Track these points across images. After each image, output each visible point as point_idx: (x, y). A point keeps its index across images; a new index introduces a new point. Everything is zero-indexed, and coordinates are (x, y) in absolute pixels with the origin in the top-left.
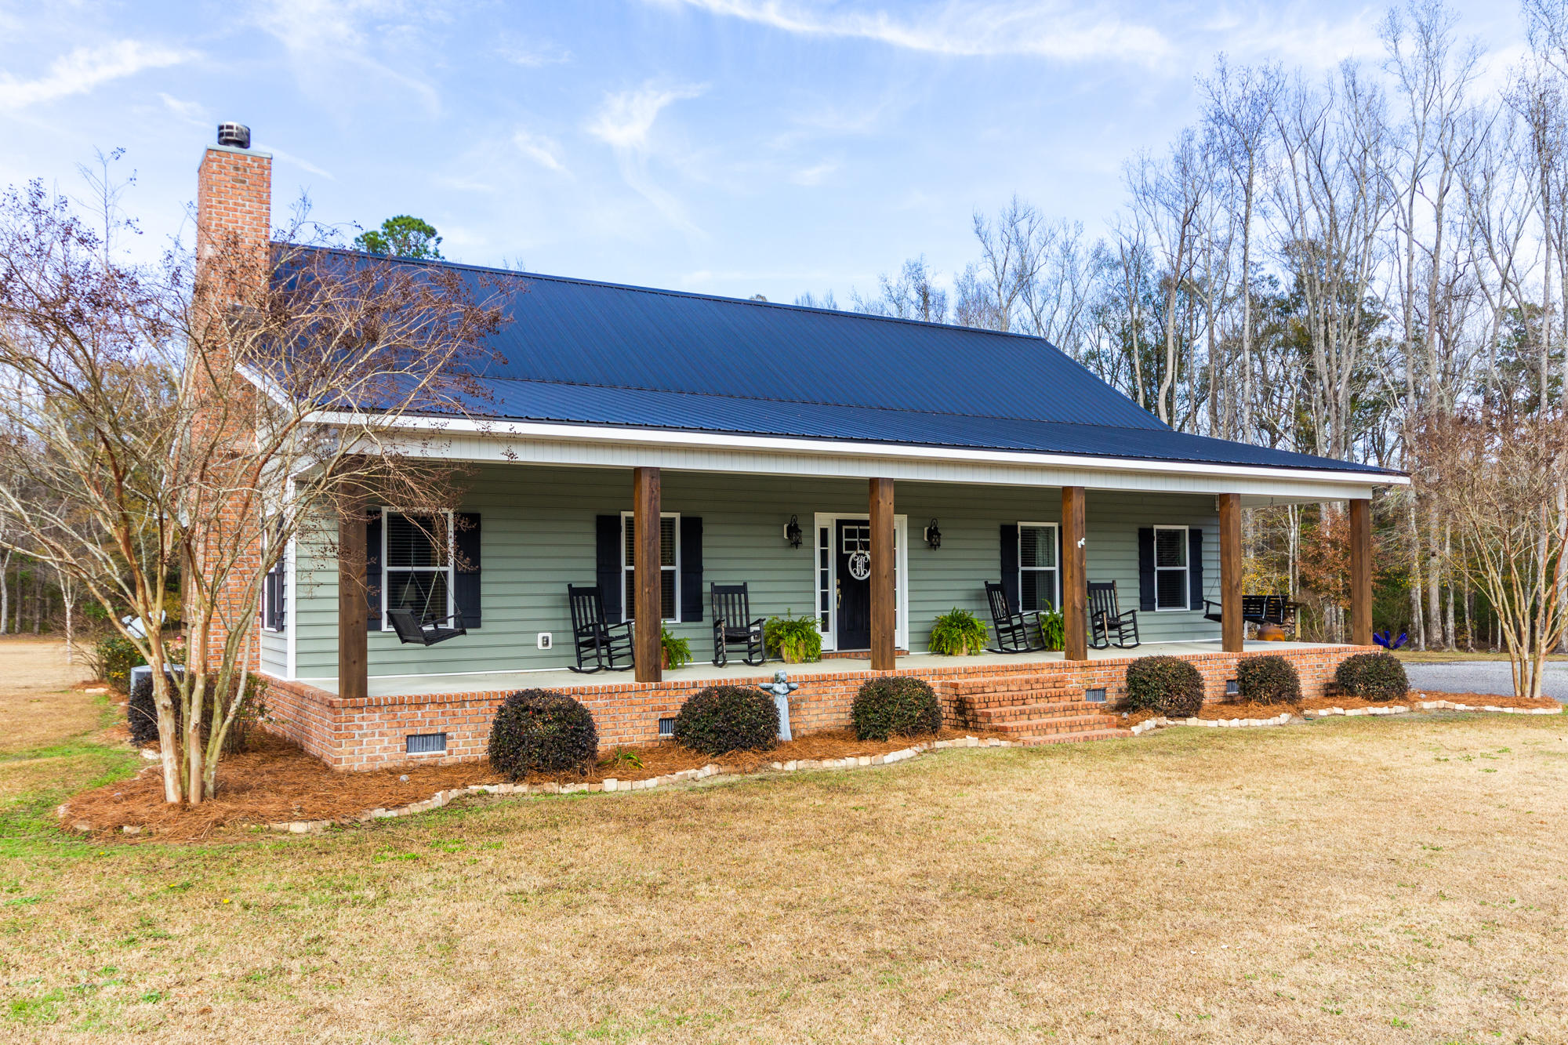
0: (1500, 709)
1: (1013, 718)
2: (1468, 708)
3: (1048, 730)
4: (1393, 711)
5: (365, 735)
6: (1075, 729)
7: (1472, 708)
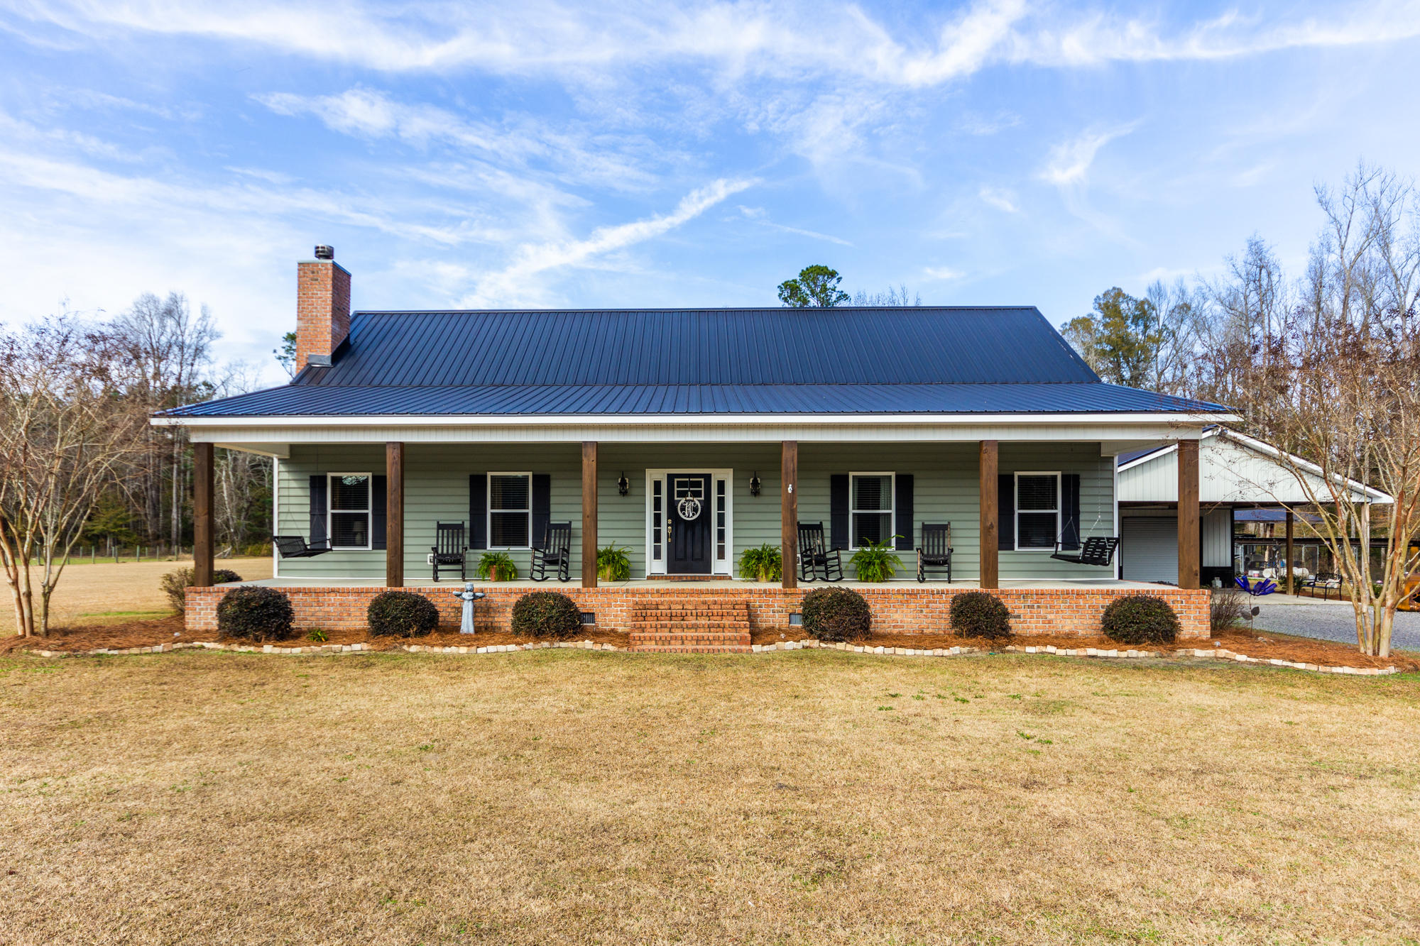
1: (654, 630)
2: (1249, 659)
3: (673, 642)
4: (1124, 654)
5: (202, 609)
6: (702, 642)
7: (1254, 660)
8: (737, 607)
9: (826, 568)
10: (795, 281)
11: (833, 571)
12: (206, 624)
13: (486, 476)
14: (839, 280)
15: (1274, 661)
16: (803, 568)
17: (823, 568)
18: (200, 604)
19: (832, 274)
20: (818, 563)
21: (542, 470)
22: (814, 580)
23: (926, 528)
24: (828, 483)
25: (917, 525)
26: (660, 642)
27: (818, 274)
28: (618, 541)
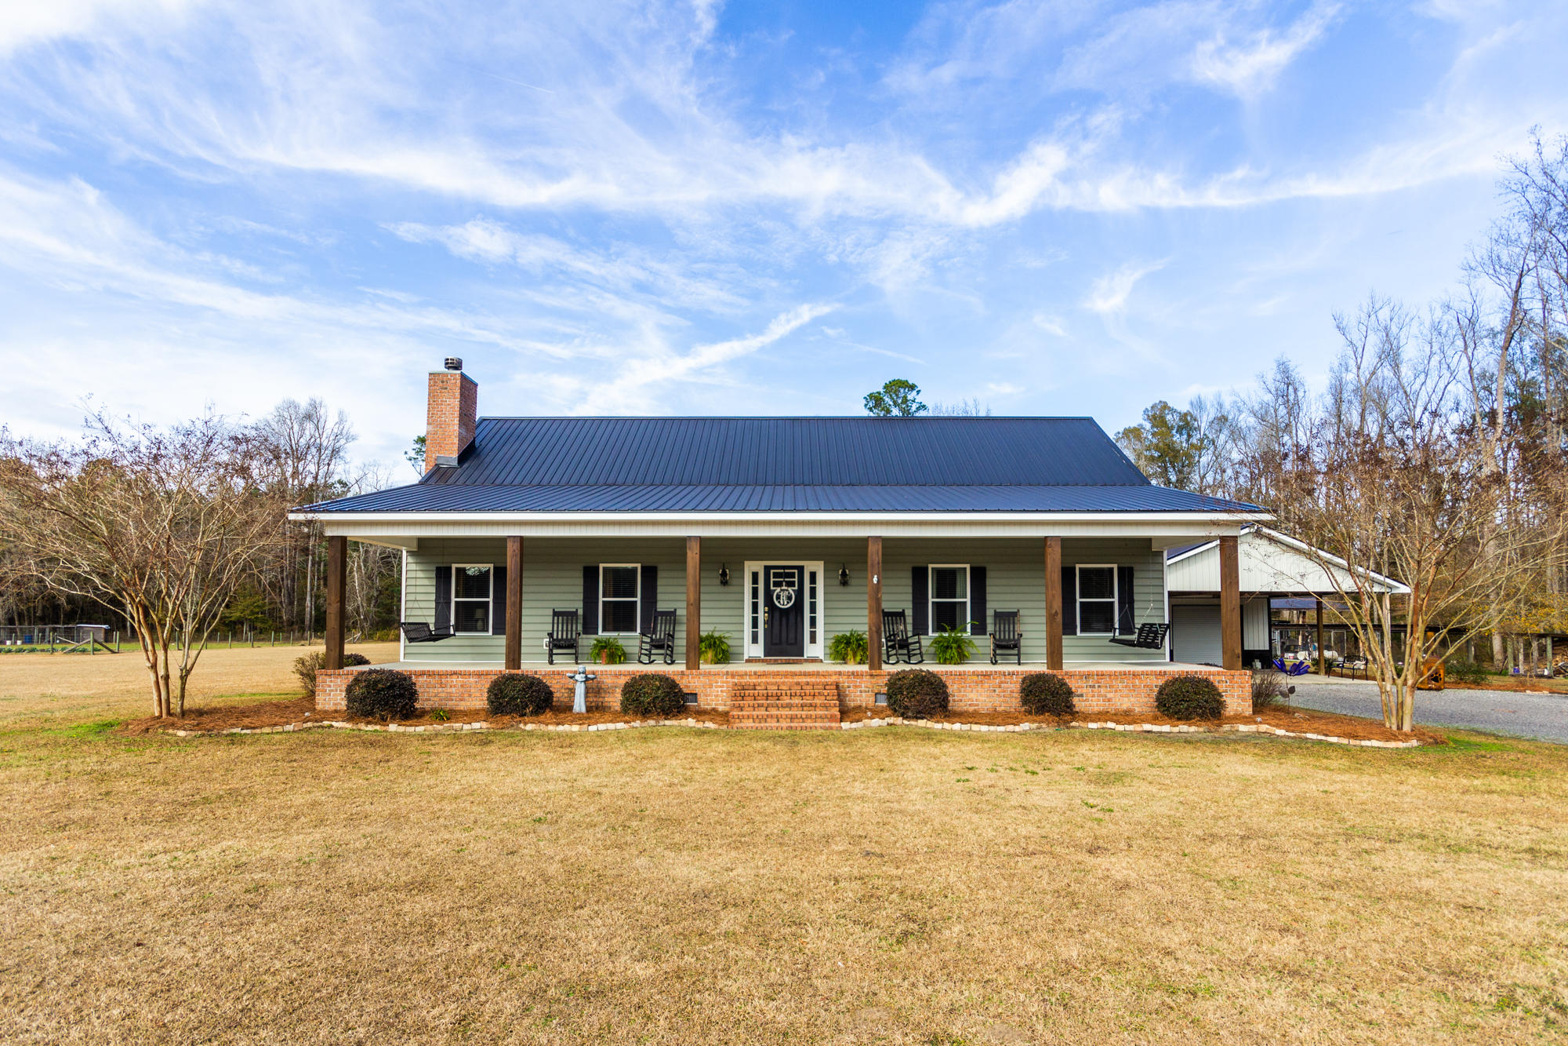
0: (1323, 738)
1: (752, 709)
2: (1287, 734)
3: (769, 720)
4: (1176, 730)
6: (796, 720)
7: (1292, 734)
8: (827, 687)
9: (909, 652)
10: (879, 393)
11: (915, 655)
12: (335, 704)
13: (598, 567)
14: (918, 392)
15: (1309, 736)
16: (888, 652)
17: (905, 652)
18: (330, 686)
19: (912, 387)
20: (901, 647)
21: (650, 562)
22: (897, 662)
23: (998, 616)
24: (910, 574)
25: (990, 613)
26: (757, 720)
27: (898, 387)
28: (719, 627)
